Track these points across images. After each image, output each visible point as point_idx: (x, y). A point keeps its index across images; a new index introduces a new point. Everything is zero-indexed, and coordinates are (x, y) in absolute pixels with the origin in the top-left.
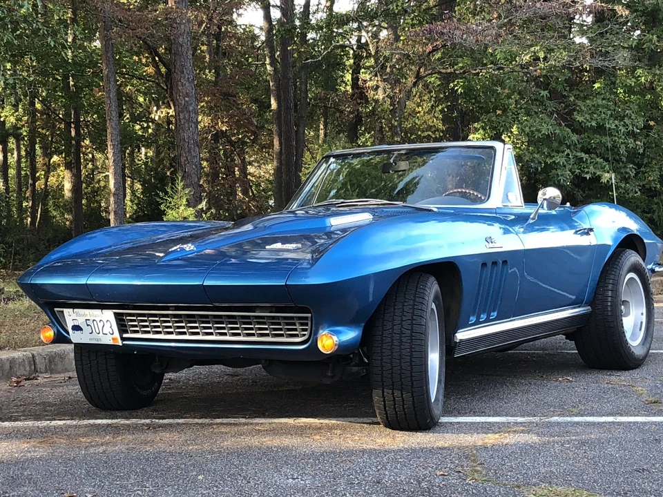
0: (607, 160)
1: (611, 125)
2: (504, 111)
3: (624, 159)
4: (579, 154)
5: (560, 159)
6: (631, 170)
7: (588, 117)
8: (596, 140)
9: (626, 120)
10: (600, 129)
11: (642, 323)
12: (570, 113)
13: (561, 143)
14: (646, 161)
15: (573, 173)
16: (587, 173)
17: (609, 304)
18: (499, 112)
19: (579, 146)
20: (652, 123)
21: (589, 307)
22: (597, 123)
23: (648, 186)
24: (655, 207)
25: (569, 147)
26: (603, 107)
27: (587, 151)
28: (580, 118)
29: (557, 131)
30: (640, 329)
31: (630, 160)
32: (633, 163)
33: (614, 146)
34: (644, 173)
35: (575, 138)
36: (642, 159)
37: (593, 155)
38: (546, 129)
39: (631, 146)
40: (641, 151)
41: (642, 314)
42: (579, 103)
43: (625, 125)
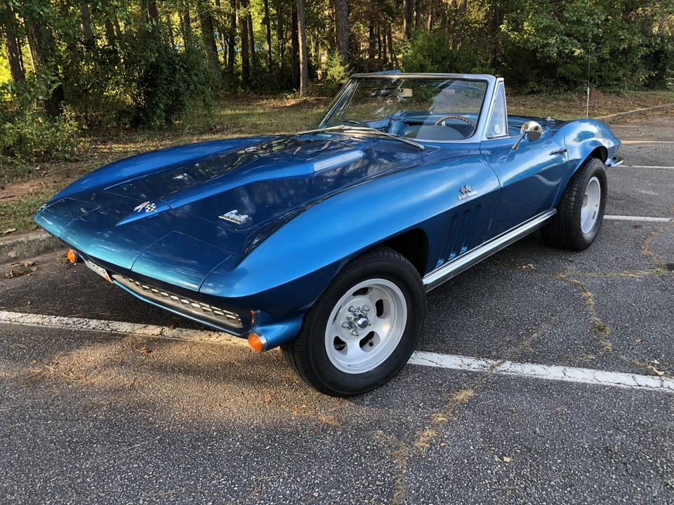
0: (579, 41)
1: (585, 19)
2: (522, 10)
3: (590, 40)
4: (563, 37)
5: (552, 41)
6: (593, 46)
7: (572, 14)
8: (575, 28)
9: (595, 16)
10: (579, 22)
11: (595, 212)
12: (561, 12)
13: (554, 31)
14: (603, 41)
15: (558, 49)
16: (567, 49)
17: (572, 207)
18: (519, 11)
19: (564, 32)
20: (610, 17)
21: (555, 210)
22: (577, 18)
23: (601, 56)
24: (603, 68)
25: (558, 33)
26: (582, 7)
27: (568, 35)
28: (567, 15)
29: (552, 24)
30: (593, 218)
31: (593, 41)
32: (595, 42)
33: (585, 33)
34: (600, 48)
35: (562, 27)
36: (601, 39)
37: (572, 38)
38: (546, 22)
39: (595, 32)
40: (601, 35)
41: (597, 206)
42: (568, 5)
43: (594, 19)
